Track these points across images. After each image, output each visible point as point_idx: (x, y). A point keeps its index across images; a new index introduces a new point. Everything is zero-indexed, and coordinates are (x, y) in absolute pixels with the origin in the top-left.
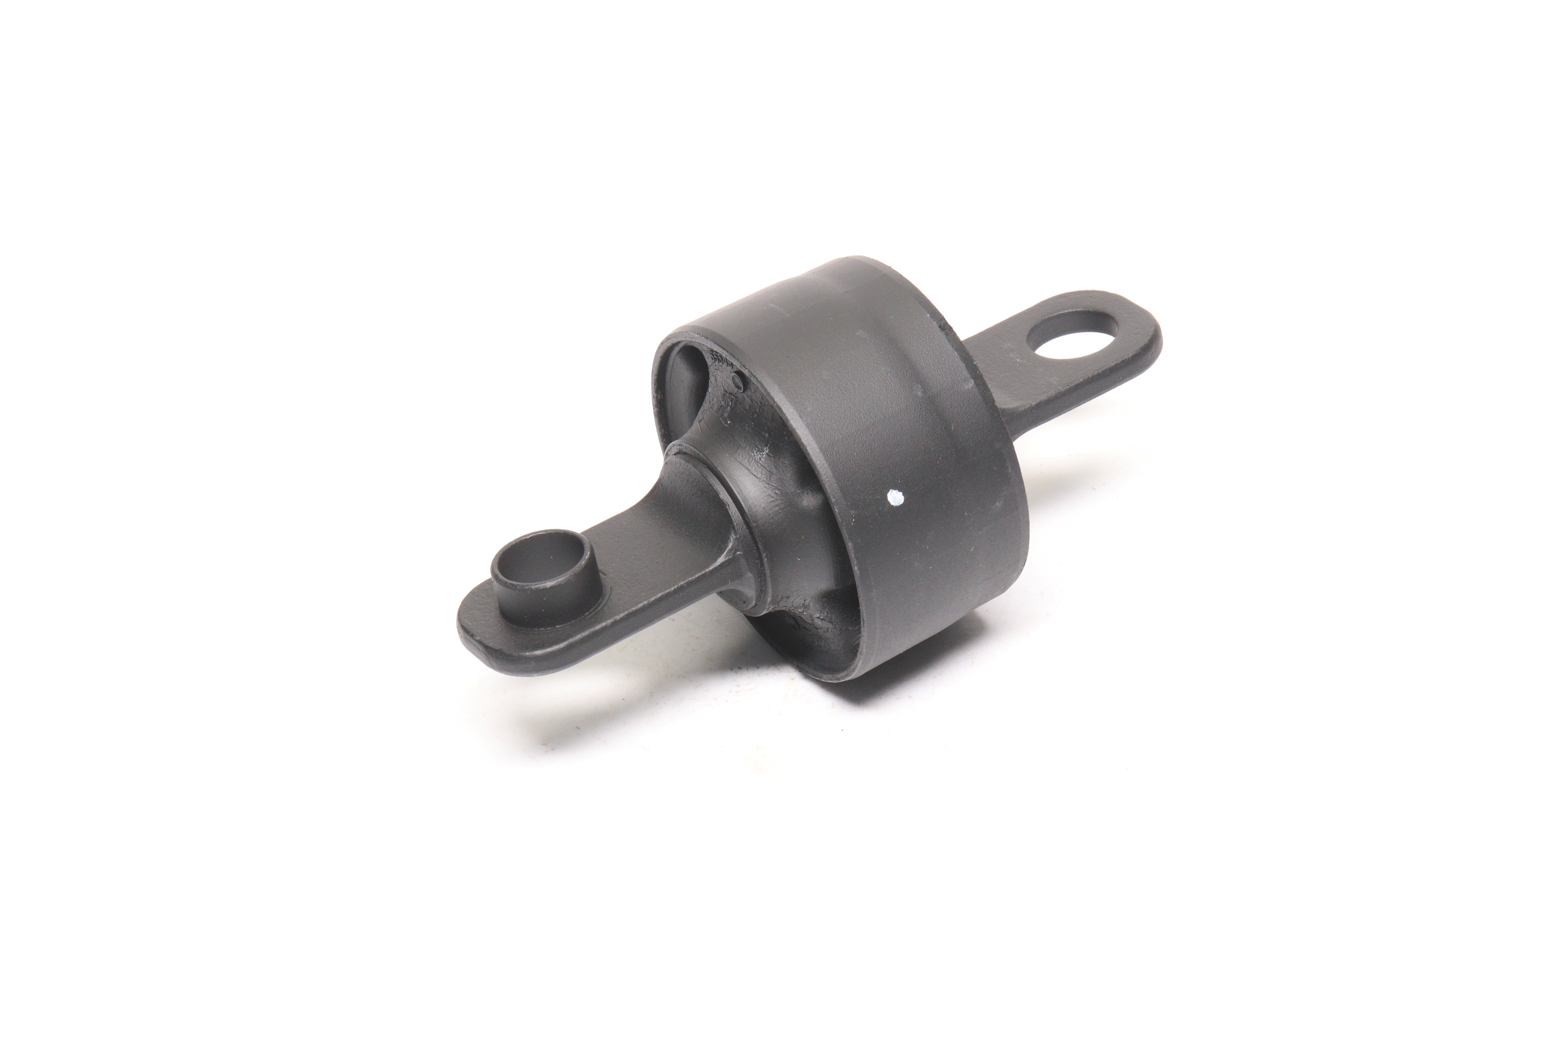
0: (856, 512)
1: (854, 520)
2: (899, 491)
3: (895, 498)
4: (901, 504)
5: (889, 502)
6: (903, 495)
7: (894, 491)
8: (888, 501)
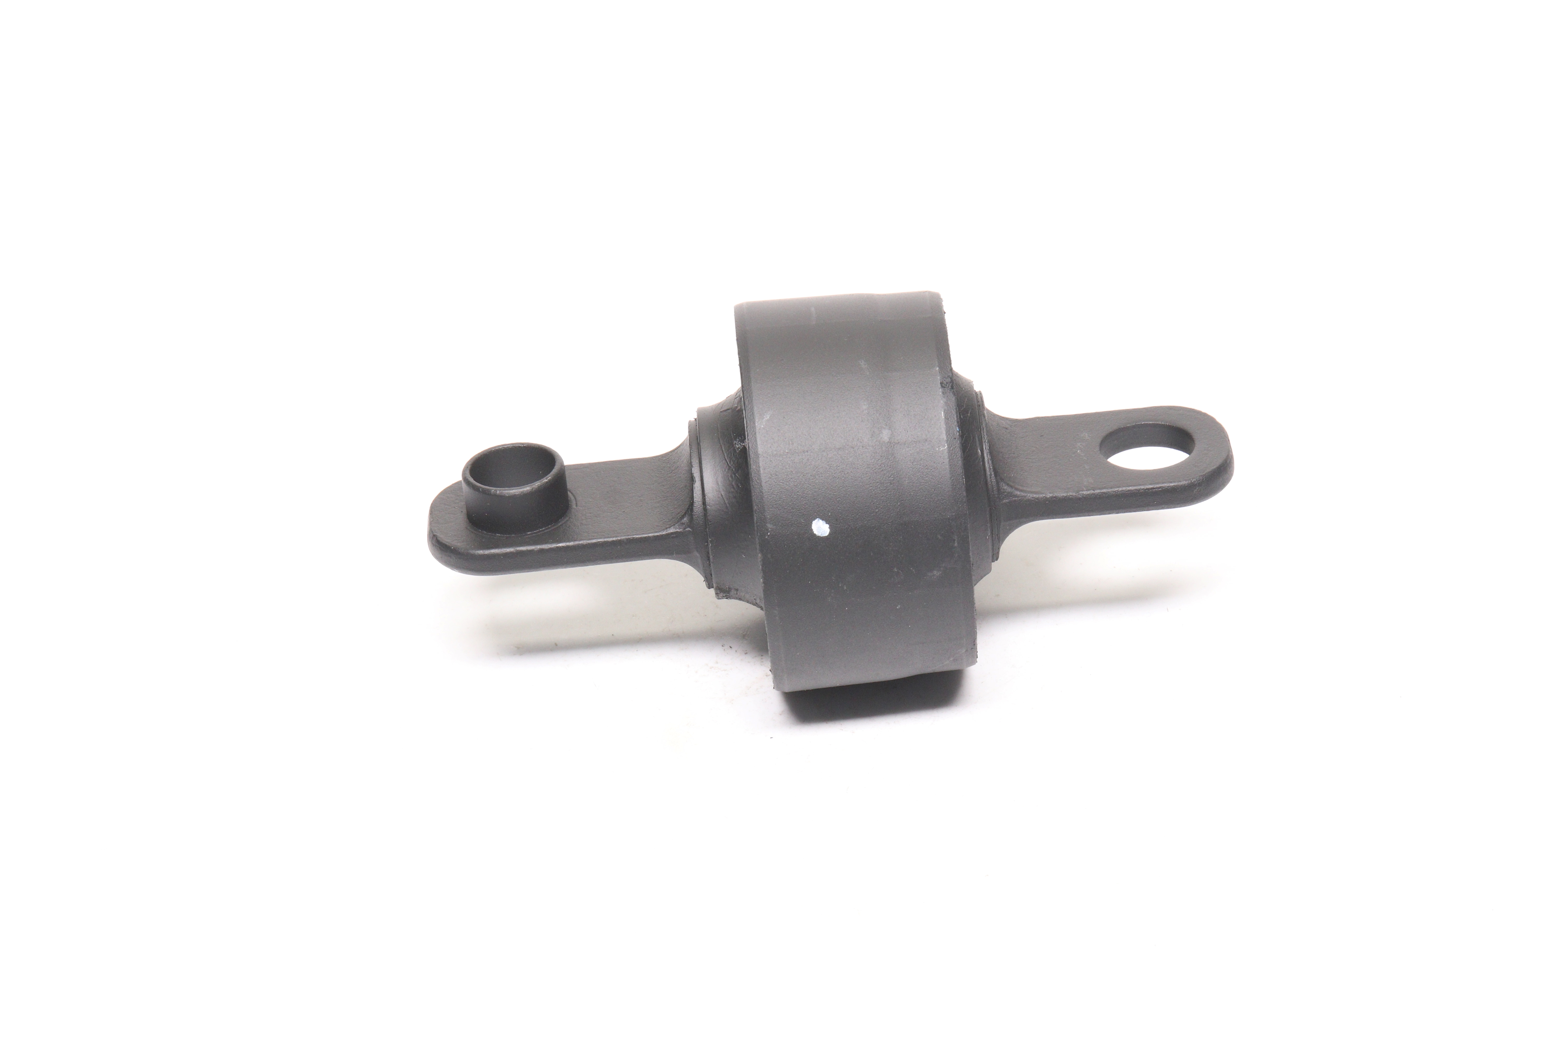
0: (774, 527)
1: (769, 534)
2: (826, 523)
3: (820, 528)
4: (824, 536)
5: (812, 530)
6: (829, 528)
7: (821, 521)
8: (811, 527)
